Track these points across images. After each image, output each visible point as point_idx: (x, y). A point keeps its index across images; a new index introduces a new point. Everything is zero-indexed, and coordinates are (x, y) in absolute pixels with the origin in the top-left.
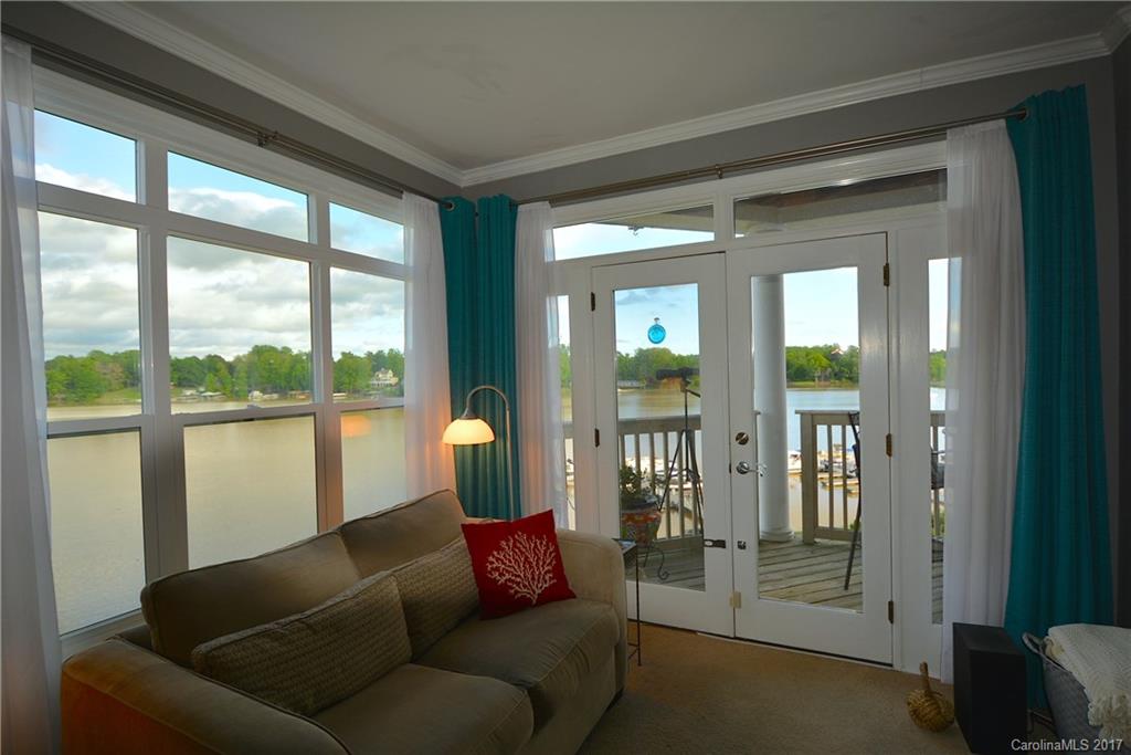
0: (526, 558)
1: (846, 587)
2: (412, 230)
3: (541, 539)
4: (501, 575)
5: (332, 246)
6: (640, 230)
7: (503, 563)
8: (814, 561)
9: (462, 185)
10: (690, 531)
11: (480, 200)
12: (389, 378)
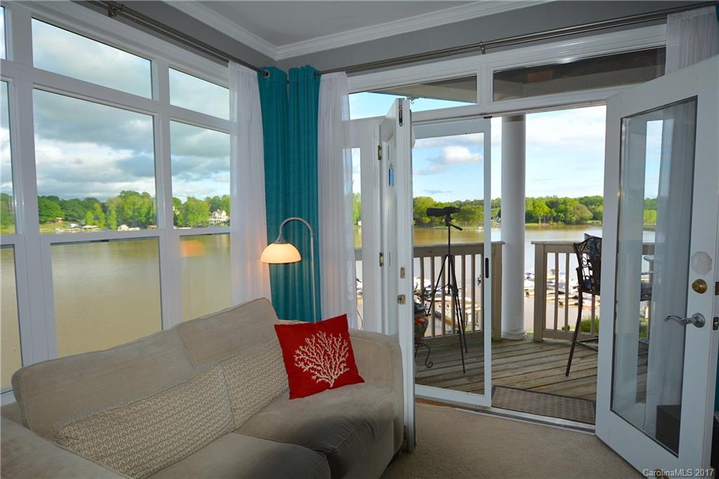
0: (326, 351)
1: (567, 374)
2: (236, 94)
3: (337, 337)
4: (306, 364)
5: (171, 103)
6: (416, 100)
7: (307, 355)
8: (543, 354)
9: (277, 58)
10: (450, 331)
11: (290, 70)
12: (223, 216)
